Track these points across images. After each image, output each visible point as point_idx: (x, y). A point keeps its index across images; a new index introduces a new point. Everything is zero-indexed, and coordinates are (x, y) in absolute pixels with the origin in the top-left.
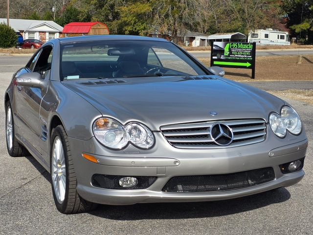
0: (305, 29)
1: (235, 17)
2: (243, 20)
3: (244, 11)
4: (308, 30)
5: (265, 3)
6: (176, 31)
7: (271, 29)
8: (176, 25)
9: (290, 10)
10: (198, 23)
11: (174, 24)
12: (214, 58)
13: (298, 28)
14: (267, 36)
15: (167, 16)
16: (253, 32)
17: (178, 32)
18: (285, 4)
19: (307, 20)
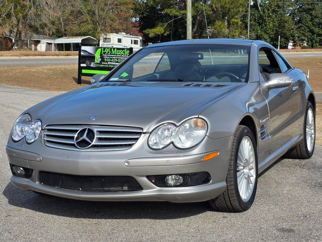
0: (160, 34)
1: (85, 19)
2: (94, 23)
3: (94, 13)
4: (162, 34)
5: (117, 5)
6: (20, 33)
7: (124, 33)
8: (20, 26)
9: (143, 14)
10: (46, 25)
11: (18, 25)
12: (82, 65)
13: (152, 32)
14: (120, 41)
15: (9, 16)
16: (105, 37)
17: (23, 34)
18: (138, 6)
19: (161, 24)
